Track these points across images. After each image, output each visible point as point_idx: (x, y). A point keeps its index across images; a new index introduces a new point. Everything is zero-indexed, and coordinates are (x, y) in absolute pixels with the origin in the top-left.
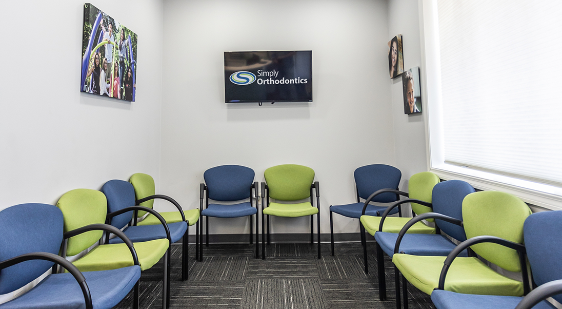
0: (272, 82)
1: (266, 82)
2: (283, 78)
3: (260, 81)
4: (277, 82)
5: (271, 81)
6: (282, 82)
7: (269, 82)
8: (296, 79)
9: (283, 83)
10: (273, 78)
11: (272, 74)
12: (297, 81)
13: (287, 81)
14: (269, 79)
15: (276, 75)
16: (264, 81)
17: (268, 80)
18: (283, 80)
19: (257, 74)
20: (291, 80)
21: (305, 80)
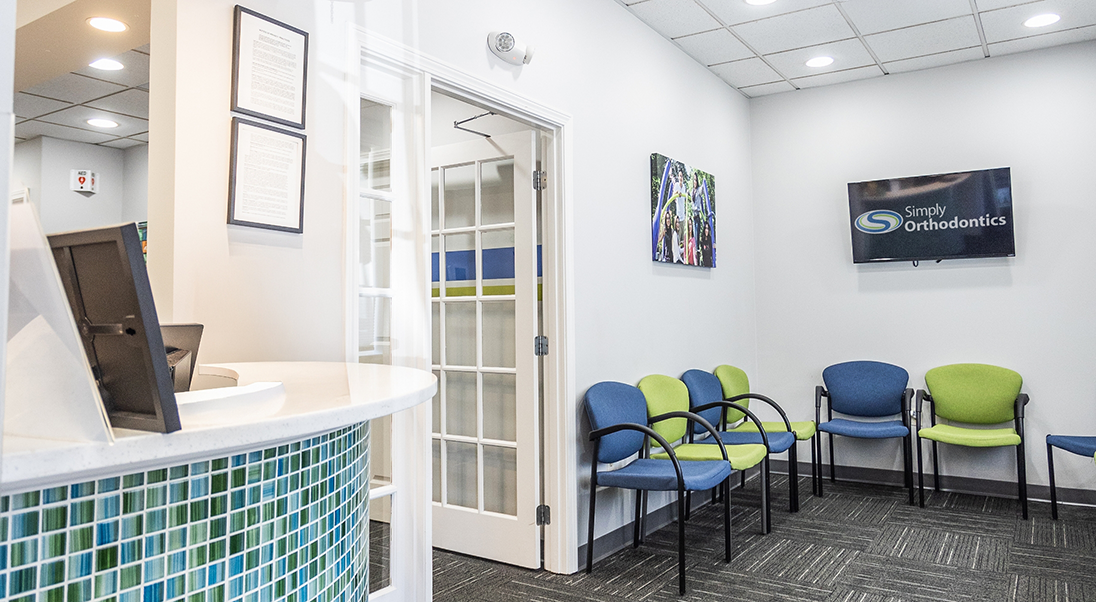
0: (934, 226)
1: (922, 227)
2: (956, 218)
3: (910, 226)
4: (944, 225)
5: (930, 225)
6: (953, 224)
7: (928, 226)
8: (982, 219)
9: (956, 226)
10: (936, 219)
11: (932, 211)
12: (985, 222)
13: (964, 224)
14: (928, 221)
15: (940, 213)
16: (919, 225)
17: (925, 223)
18: (956, 221)
19: (904, 214)
20: (971, 221)
21: (1000, 219)
